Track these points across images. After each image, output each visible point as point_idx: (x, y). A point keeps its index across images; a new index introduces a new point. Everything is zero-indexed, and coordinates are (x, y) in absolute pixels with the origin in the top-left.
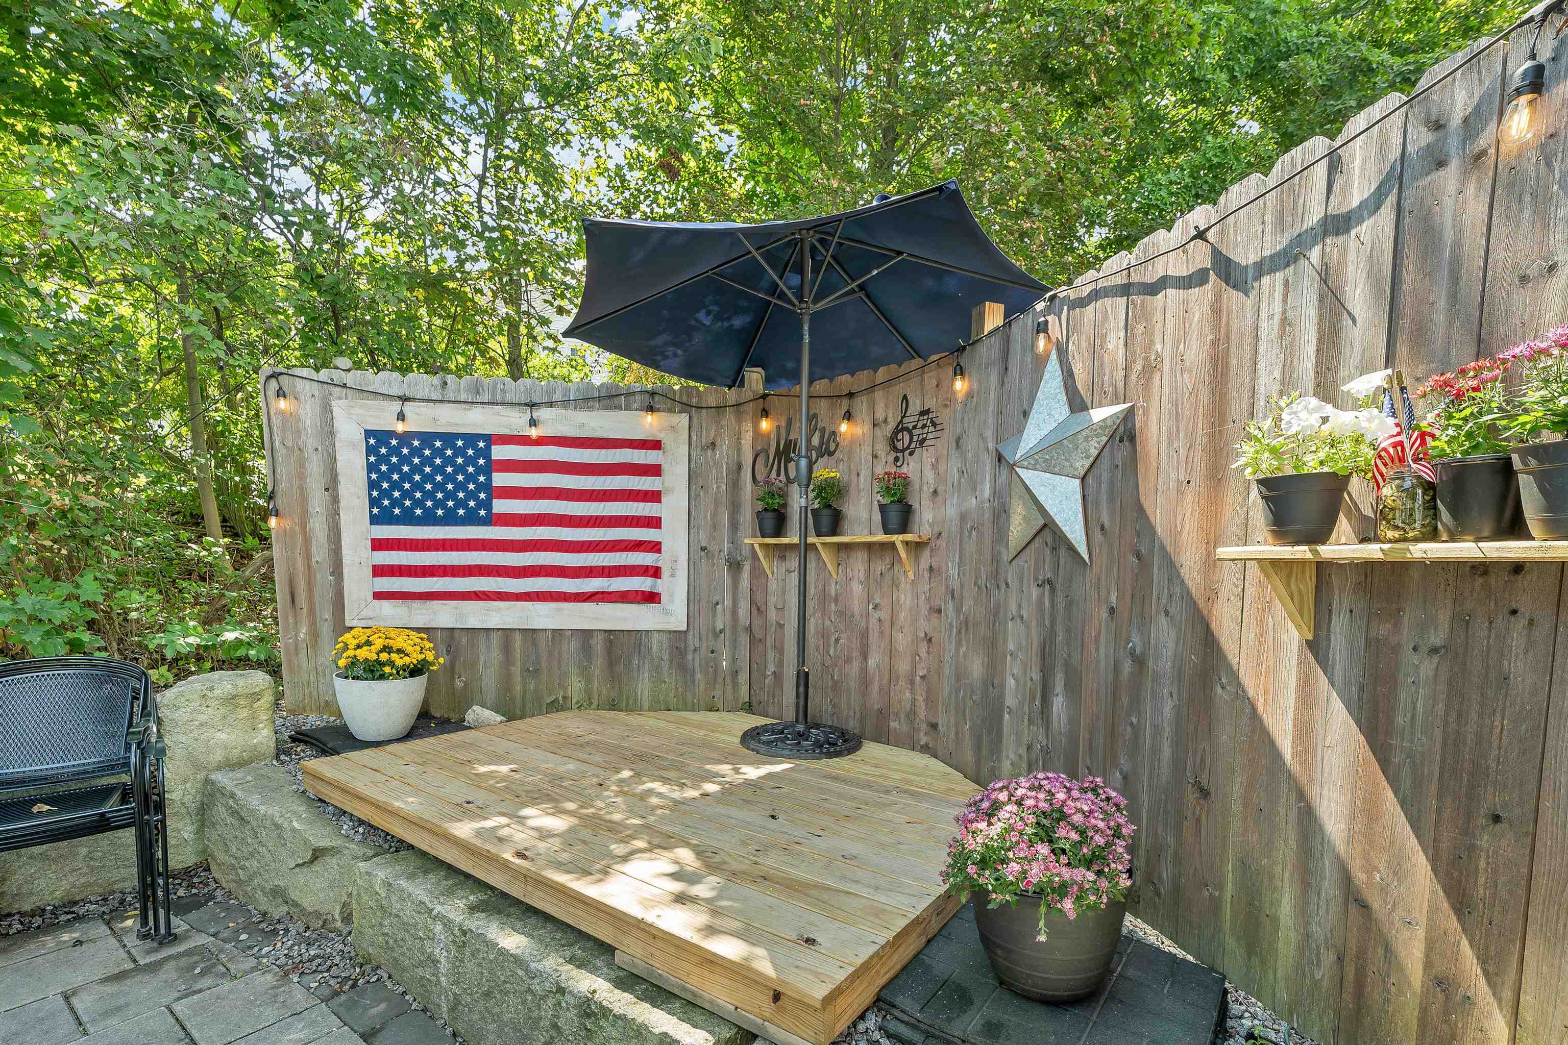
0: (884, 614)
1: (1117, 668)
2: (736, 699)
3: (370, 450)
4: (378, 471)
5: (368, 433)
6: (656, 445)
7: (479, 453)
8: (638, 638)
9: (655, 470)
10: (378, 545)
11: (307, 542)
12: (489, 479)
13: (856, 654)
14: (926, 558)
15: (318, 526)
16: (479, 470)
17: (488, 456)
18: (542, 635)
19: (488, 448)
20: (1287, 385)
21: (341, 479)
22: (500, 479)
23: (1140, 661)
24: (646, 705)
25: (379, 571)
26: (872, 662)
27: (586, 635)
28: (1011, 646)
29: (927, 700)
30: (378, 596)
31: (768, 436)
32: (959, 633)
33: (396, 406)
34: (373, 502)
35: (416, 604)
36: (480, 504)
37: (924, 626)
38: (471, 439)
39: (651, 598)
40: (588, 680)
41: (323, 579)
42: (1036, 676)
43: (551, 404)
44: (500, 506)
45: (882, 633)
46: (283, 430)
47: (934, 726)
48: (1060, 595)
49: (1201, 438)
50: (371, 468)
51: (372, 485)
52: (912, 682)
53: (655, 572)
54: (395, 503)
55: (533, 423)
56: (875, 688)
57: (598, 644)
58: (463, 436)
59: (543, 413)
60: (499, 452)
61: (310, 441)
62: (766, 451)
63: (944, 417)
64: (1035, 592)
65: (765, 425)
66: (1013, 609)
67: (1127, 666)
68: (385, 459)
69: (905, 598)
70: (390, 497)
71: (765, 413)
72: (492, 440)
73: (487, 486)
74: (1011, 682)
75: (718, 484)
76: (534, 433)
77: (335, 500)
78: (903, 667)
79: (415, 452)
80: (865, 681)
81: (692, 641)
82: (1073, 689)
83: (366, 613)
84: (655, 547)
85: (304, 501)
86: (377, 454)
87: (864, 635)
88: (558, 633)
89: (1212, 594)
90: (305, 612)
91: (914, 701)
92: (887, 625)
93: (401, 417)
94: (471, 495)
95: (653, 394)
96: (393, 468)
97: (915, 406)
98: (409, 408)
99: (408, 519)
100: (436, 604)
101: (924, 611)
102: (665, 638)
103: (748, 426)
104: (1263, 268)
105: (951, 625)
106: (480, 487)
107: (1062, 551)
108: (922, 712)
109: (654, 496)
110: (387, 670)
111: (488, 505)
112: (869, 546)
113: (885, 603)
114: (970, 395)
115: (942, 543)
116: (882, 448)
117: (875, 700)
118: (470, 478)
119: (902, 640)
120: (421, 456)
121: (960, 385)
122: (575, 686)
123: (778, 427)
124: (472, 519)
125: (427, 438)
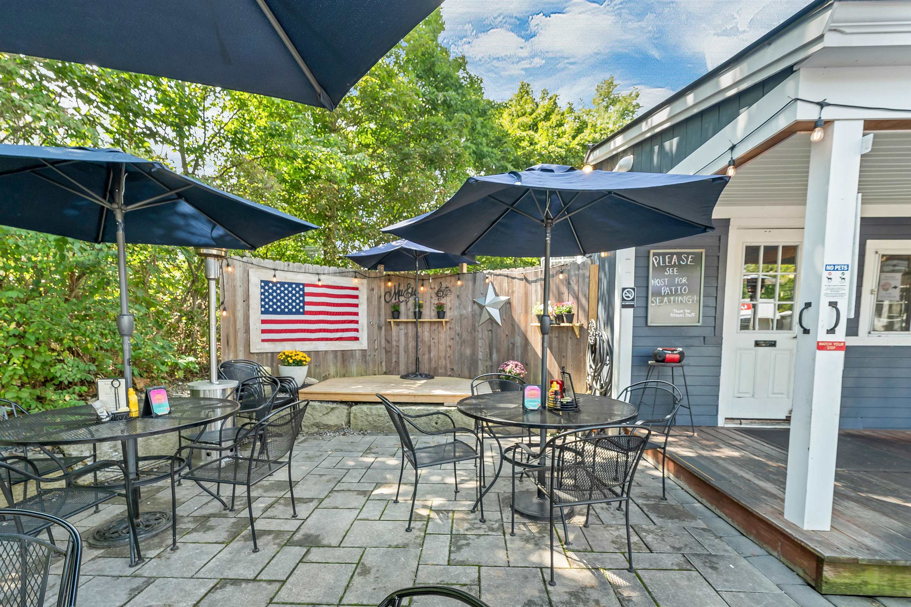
0: (436, 341)
1: (508, 346)
2: (382, 371)
3: (262, 287)
4: (264, 295)
5: (262, 281)
6: (357, 289)
7: (300, 289)
8: (352, 352)
9: (356, 297)
10: (264, 322)
11: (235, 321)
12: (304, 299)
13: (427, 352)
14: (448, 325)
15: (240, 315)
16: (300, 296)
17: (303, 291)
18: (321, 353)
19: (303, 288)
20: (537, 301)
21: (250, 297)
22: (307, 299)
23: (513, 344)
24: (355, 374)
25: (264, 331)
26: (432, 354)
27: (335, 352)
28: (480, 345)
29: (450, 363)
30: (263, 341)
31: (391, 287)
32: (461, 344)
33: (273, 272)
34: (262, 306)
35: (277, 343)
36: (301, 307)
37: (448, 343)
38: (298, 285)
39: (356, 339)
40: (337, 367)
41: (241, 335)
42: (488, 350)
43: (324, 274)
44: (308, 308)
45: (435, 346)
46: (228, 278)
47: (452, 369)
48: (494, 333)
49: (524, 305)
50: (262, 294)
51: (262, 300)
52: (445, 358)
53: (357, 330)
54: (270, 306)
55: (319, 280)
56: (433, 362)
57: (339, 354)
58: (295, 284)
59: (322, 277)
60: (307, 290)
61: (238, 283)
62: (390, 292)
63: (453, 289)
64: (487, 332)
65: (390, 284)
66: (480, 336)
67: (511, 346)
68: (267, 291)
69: (443, 336)
70: (268, 304)
71: (389, 280)
72: (305, 285)
73: (303, 301)
74: (480, 353)
75: (375, 302)
76: (320, 284)
77: (248, 306)
78: (442, 354)
79: (278, 288)
80: (430, 360)
81: (368, 353)
82: (498, 351)
83: (258, 347)
84: (357, 322)
85: (234, 305)
86: (264, 289)
87: (429, 347)
88: (326, 352)
89: (526, 331)
90: (233, 348)
91: (446, 363)
92: (437, 344)
93: (275, 276)
94: (298, 304)
95: (355, 272)
96: (270, 294)
97: (444, 285)
98: (277, 273)
99: (275, 312)
100: (285, 343)
101: (448, 339)
102: (360, 352)
103: (383, 284)
104: (532, 282)
105: (458, 343)
106: (301, 301)
107: (494, 324)
108: (449, 366)
109: (356, 306)
110: (304, 363)
111: (303, 307)
112: (430, 322)
113: (436, 338)
114: (462, 286)
115: (453, 321)
116: (434, 296)
117: (433, 365)
118: (297, 298)
119: (442, 347)
120: (280, 290)
121: (459, 283)
122: (332, 370)
123: (395, 286)
124: (298, 312)
125: (282, 284)
